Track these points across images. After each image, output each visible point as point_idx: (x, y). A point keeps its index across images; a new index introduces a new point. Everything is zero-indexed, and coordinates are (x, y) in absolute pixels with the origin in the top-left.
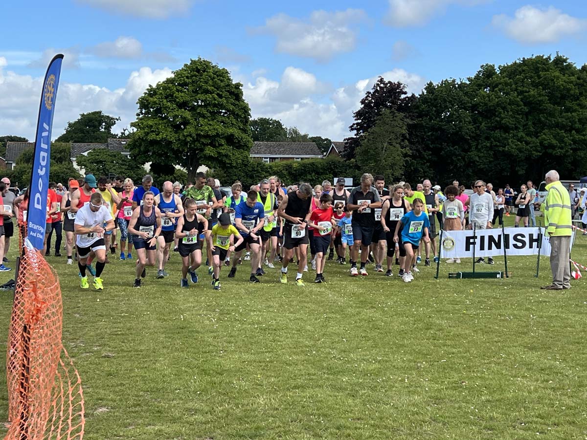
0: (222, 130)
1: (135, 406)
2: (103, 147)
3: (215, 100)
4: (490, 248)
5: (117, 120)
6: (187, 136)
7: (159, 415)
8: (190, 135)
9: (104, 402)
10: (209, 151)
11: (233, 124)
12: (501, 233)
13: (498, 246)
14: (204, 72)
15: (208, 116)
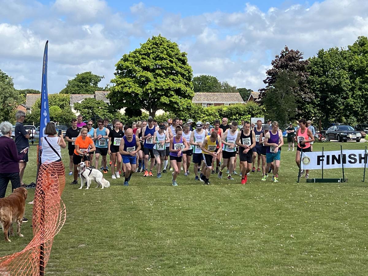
0: (172, 85)
1: (100, 243)
2: (92, 96)
3: (168, 64)
4: (333, 163)
5: (102, 78)
8: (151, 89)
10: (165, 100)
11: (179, 80)
12: (340, 153)
14: (161, 45)
15: (163, 76)
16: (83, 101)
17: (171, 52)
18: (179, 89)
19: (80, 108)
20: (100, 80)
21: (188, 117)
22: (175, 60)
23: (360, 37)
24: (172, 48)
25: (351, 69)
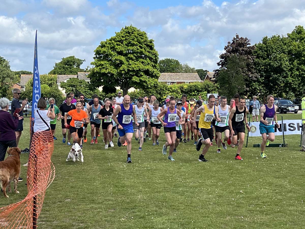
0: (142, 67)
2: (75, 77)
5: (84, 61)
10: (135, 79)
12: (281, 123)
13: (280, 130)
14: (132, 33)
15: (134, 59)
16: (68, 80)
17: (140, 39)
18: (148, 70)
19: (65, 87)
20: (82, 63)
21: (155, 93)
22: (144, 46)
23: (297, 26)
24: (141, 36)
25: (290, 52)
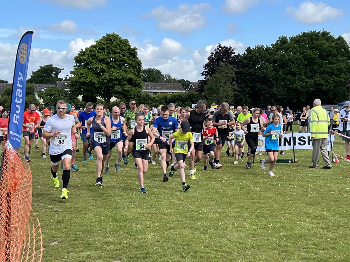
0: (125, 76)
1: (74, 240)
2: (53, 86)
3: (121, 58)
4: (285, 145)
5: (62, 70)
6: (104, 79)
7: (88, 246)
8: (106, 79)
9: (55, 239)
10: (117, 88)
11: (131, 72)
12: (291, 136)
13: (290, 144)
14: (114, 41)
16: (46, 89)
17: (123, 47)
18: (131, 79)
19: (43, 96)
22: (127, 54)
23: (280, 37)
24: (124, 43)
